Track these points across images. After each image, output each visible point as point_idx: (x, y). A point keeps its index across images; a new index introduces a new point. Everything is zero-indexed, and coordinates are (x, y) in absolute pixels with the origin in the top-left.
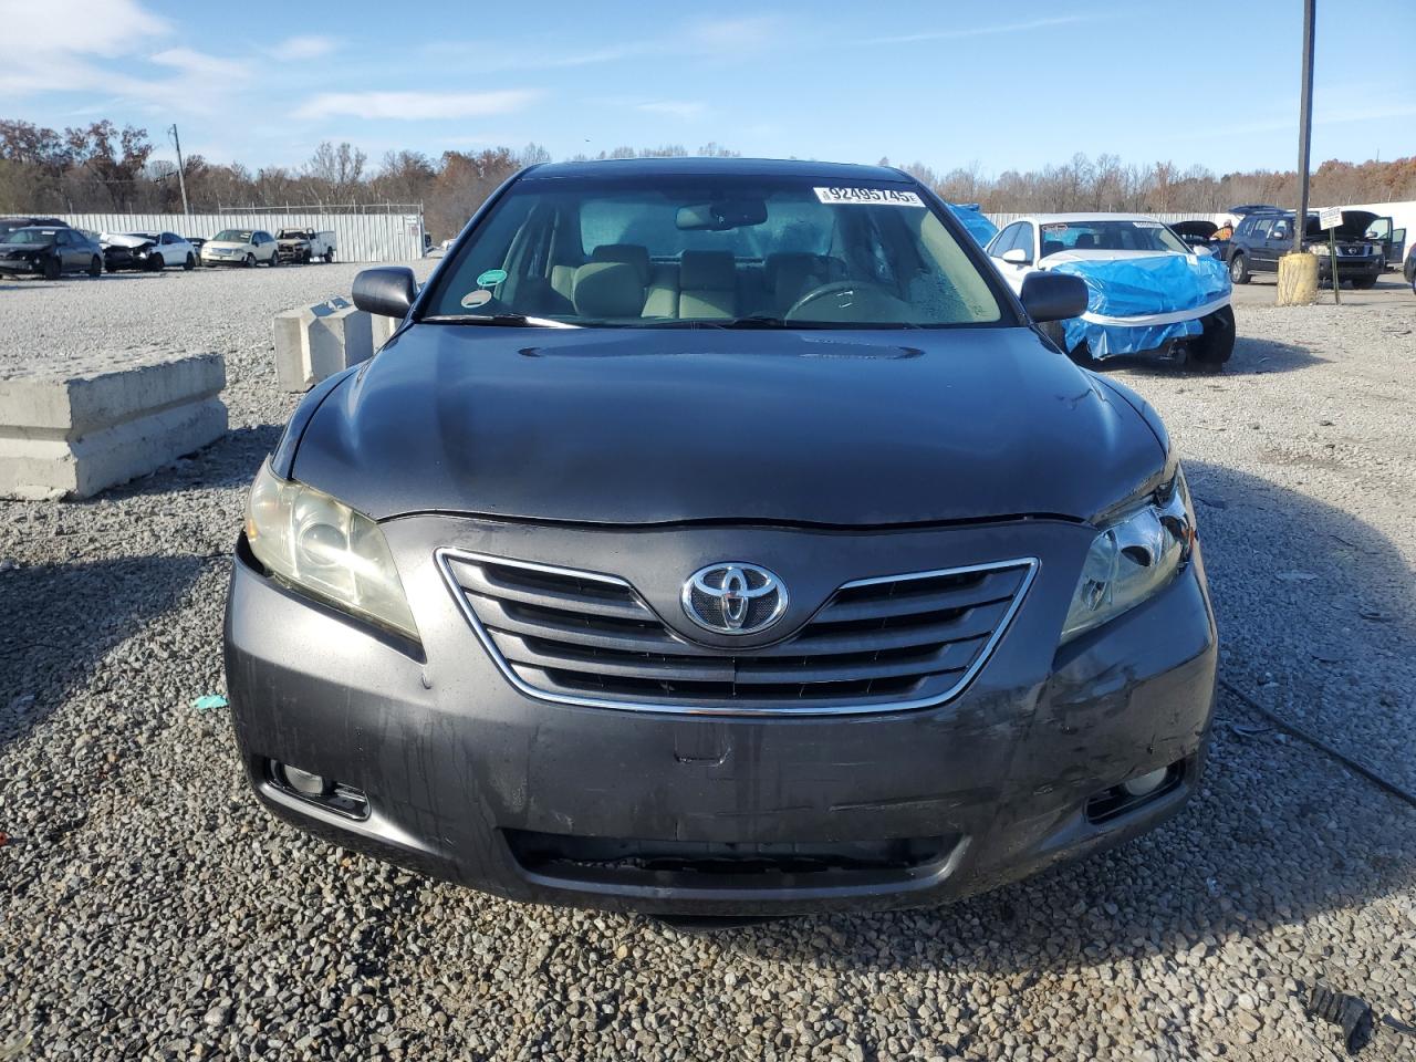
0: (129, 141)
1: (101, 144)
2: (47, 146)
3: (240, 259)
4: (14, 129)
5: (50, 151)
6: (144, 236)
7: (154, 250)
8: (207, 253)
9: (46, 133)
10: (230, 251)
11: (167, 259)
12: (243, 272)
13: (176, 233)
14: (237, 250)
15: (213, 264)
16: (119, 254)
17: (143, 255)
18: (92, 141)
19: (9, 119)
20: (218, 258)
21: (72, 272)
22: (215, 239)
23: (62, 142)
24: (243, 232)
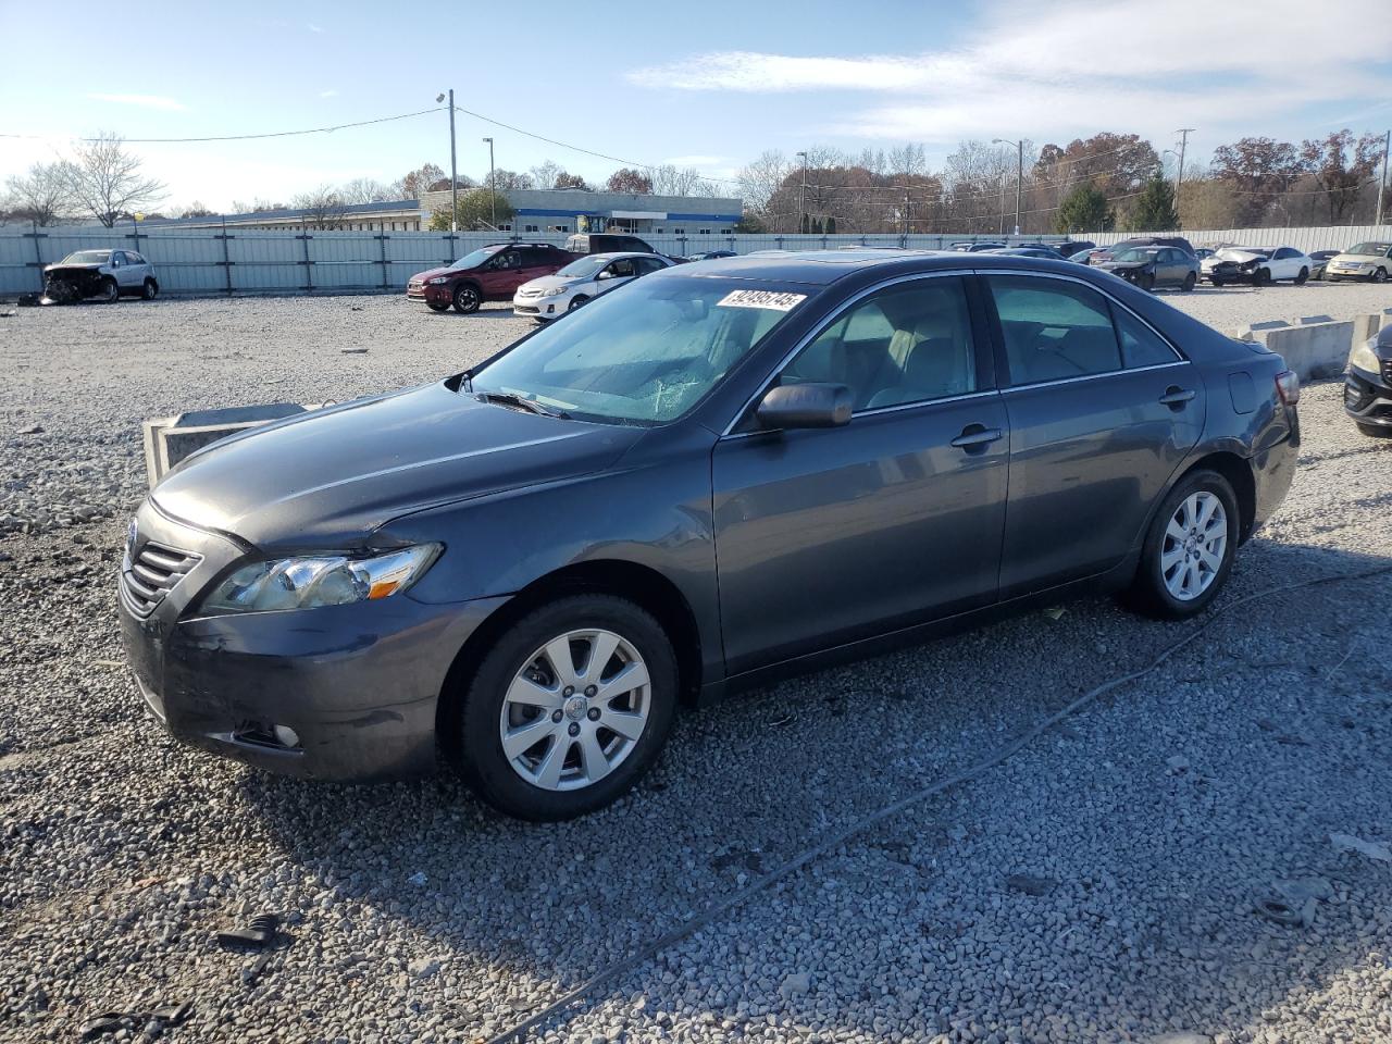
0: (1365, 148)
1: (1336, 155)
2: (1281, 160)
3: (1367, 273)
4: (1253, 146)
5: (1283, 165)
6: (1260, 252)
7: (1262, 265)
8: (1332, 267)
9: (1284, 147)
10: (1357, 265)
11: (1274, 275)
12: (1369, 286)
13: (1297, 248)
14: (1367, 264)
15: (1338, 279)
16: (1228, 270)
17: (1250, 271)
18: (1327, 152)
19: (1251, 136)
20: (1342, 272)
21: (1169, 286)
22: (1348, 253)
23: (1297, 154)
24: (1381, 245)
